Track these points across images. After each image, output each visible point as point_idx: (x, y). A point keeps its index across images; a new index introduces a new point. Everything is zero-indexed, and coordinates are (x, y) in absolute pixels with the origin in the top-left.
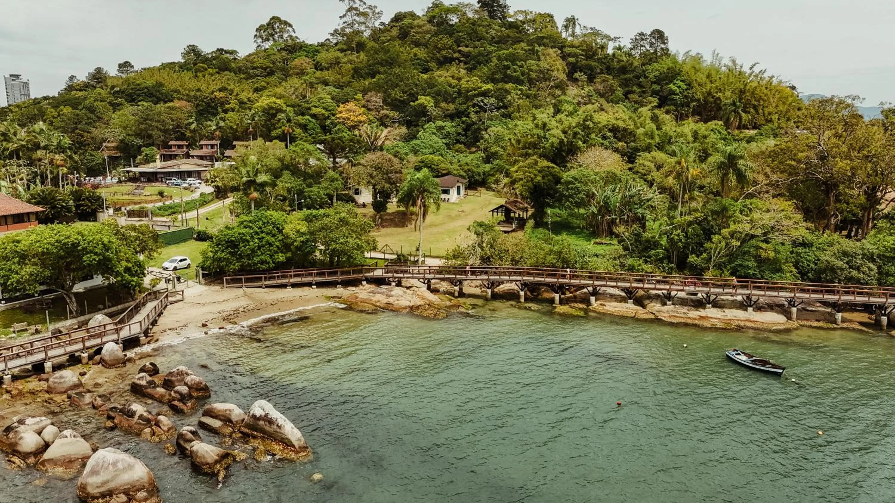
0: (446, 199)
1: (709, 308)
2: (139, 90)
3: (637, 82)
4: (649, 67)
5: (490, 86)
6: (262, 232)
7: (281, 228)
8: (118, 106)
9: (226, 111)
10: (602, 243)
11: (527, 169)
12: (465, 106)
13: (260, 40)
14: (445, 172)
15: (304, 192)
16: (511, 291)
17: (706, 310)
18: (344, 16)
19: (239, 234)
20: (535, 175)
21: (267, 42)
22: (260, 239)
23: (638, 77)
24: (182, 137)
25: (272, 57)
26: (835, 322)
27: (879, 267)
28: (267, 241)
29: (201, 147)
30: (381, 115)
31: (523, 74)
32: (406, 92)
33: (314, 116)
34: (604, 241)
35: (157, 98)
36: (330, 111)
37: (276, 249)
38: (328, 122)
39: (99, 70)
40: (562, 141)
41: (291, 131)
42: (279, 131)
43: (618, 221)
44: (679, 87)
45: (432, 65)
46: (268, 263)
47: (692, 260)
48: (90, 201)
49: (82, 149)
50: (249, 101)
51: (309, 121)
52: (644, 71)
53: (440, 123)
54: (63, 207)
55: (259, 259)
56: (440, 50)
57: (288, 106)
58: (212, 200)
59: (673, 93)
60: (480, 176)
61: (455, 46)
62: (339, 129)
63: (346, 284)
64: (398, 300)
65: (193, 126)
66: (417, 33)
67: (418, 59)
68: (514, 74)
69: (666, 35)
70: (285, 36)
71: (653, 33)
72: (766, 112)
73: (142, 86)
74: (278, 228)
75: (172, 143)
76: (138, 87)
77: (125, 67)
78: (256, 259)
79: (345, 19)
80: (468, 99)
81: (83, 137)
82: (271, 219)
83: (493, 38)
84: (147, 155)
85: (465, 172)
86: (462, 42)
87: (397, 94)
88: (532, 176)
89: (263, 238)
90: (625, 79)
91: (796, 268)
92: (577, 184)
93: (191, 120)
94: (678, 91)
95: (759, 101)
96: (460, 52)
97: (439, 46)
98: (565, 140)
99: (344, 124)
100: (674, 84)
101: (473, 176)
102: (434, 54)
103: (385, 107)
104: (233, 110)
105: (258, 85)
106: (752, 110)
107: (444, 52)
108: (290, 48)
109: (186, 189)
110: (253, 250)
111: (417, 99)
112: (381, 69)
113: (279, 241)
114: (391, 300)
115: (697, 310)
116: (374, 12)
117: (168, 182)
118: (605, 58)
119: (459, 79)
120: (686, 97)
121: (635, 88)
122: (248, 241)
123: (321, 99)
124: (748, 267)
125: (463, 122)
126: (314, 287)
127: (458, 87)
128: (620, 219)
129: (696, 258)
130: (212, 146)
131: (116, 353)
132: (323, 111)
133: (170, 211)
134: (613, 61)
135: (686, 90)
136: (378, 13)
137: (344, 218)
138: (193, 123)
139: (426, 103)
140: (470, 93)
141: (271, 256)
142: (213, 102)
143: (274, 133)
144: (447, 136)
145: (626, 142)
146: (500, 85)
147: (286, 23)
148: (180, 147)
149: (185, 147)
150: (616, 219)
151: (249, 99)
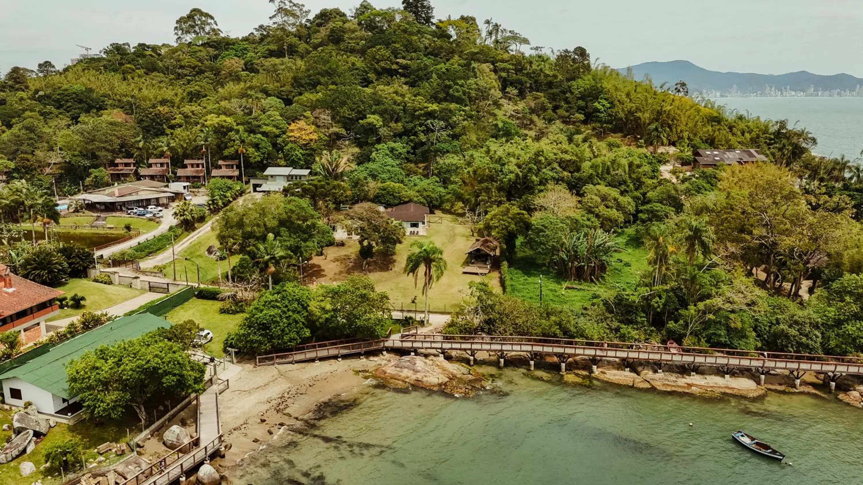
0: (416, 232)
1: (693, 375)
2: (66, 96)
3: (564, 97)
4: (574, 83)
5: (434, 107)
6: (288, 310)
7: (305, 305)
8: (49, 115)
9: (172, 127)
10: (573, 288)
11: (501, 217)
12: (412, 125)
13: (180, 32)
14: (406, 200)
15: (300, 248)
16: (518, 357)
17: (691, 377)
18: (274, 16)
19: (270, 316)
20: (509, 223)
21: (188, 35)
22: (288, 318)
23: (564, 93)
24: (129, 155)
25: (198, 54)
26: (794, 386)
27: (822, 333)
28: (295, 319)
29: (150, 166)
30: (330, 132)
31: (464, 93)
32: (353, 110)
33: (264, 134)
34: (575, 286)
35: (88, 104)
36: (280, 128)
37: (301, 326)
38: (280, 140)
39: (16, 70)
40: (517, 175)
41: (244, 151)
42: (232, 150)
43: (586, 267)
44: (603, 106)
45: (372, 76)
46: (296, 339)
47: (671, 326)
48: (80, 258)
49: (28, 174)
50: (194, 114)
51: (261, 139)
52: (569, 87)
53: (392, 144)
54: (59, 270)
55: (288, 338)
56: (378, 62)
57: (238, 124)
58: (182, 233)
59: (598, 110)
60: (437, 201)
61: (392, 57)
62: (291, 148)
63: (369, 354)
64: (426, 376)
65: (141, 144)
66: (352, 39)
67: (357, 69)
68: (456, 94)
69: (587, 52)
70: (207, 29)
71: (576, 49)
72: (679, 131)
73: (70, 92)
74: (302, 305)
75: (118, 161)
76: (66, 93)
77: (46, 67)
78: (286, 338)
79: (275, 20)
80: (414, 117)
81: (28, 160)
82: (294, 296)
83: (426, 48)
84: (96, 177)
85: (424, 198)
86: (398, 54)
87: (345, 111)
88: (507, 224)
89: (290, 316)
90: (553, 94)
91: (756, 332)
92: (547, 233)
93: (138, 139)
94: (603, 109)
95: (672, 120)
96: (397, 63)
97: (377, 57)
98: (521, 174)
99: (295, 143)
100: (599, 103)
101: (431, 202)
102: (372, 65)
103: (334, 125)
104: (180, 126)
105: (192, 89)
106: (668, 129)
107: (382, 64)
108: (215, 44)
109: (150, 220)
110: (283, 331)
111: (366, 118)
112: (322, 80)
113: (304, 317)
114: (419, 376)
115: (683, 377)
116: (301, 10)
117: (129, 211)
118: (534, 73)
119: (403, 96)
120: (610, 115)
121: (563, 103)
122: (278, 322)
123: (270, 116)
124: (720, 335)
125: (411, 141)
126: (340, 359)
127: (403, 104)
128: (588, 266)
129: (674, 324)
130: (162, 165)
131: (213, 475)
132: (274, 130)
133: (147, 251)
134: (540, 75)
135: (610, 108)
136: (306, 12)
137: (365, 294)
138: (140, 141)
139: (375, 122)
140: (417, 113)
141: (298, 333)
142: (158, 118)
143: (226, 152)
144: (398, 156)
145: (570, 172)
146: (444, 105)
147: (207, 15)
148: (127, 165)
149: (132, 165)
150: (584, 266)
151: (192, 112)
